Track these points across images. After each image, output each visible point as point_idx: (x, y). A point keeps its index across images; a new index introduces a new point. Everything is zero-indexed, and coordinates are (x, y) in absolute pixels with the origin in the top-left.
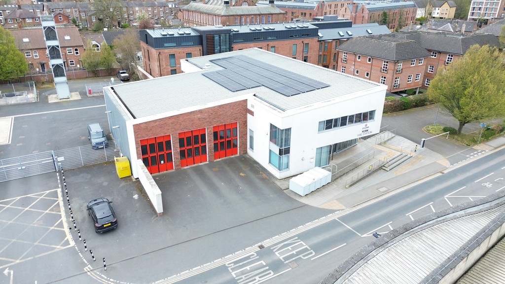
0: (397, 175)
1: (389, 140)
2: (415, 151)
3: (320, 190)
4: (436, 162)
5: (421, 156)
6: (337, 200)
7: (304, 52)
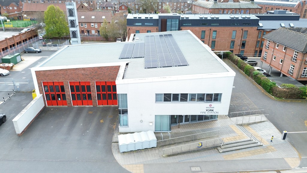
0: (226, 159)
1: (255, 123)
2: (271, 141)
3: (140, 152)
4: (283, 159)
5: (273, 148)
6: (144, 164)
7: (242, 37)
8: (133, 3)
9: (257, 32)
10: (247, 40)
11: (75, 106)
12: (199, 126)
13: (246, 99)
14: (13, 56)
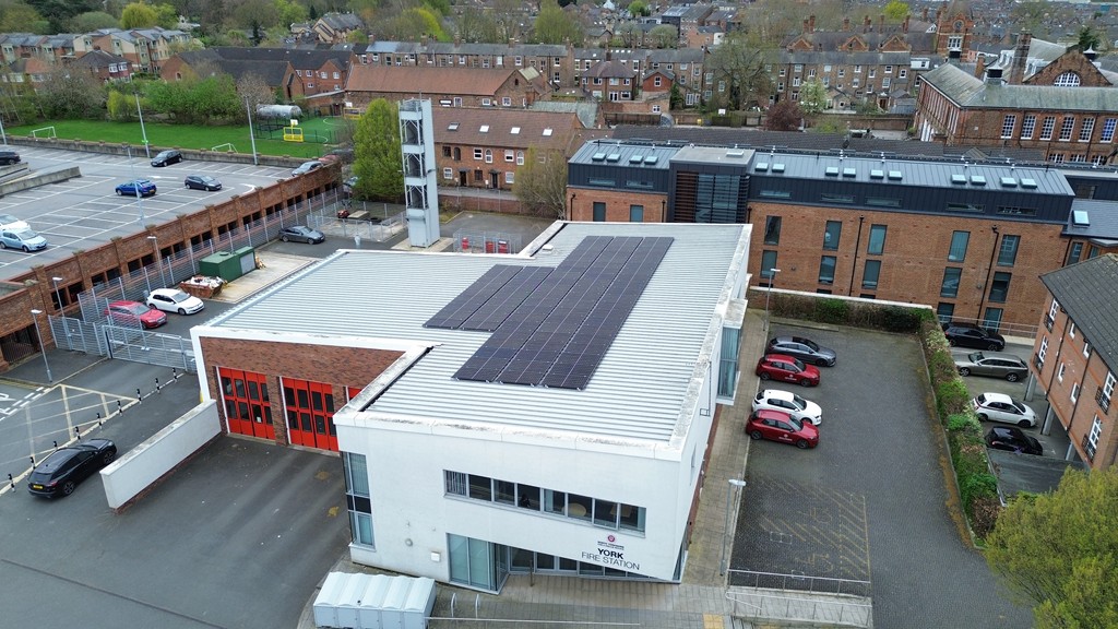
7: (996, 259)
8: (699, 66)
9: (1064, 244)
10: (1016, 270)
11: (298, 447)
12: (599, 594)
13: (856, 522)
14: (231, 256)
